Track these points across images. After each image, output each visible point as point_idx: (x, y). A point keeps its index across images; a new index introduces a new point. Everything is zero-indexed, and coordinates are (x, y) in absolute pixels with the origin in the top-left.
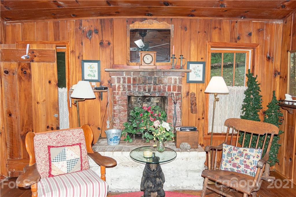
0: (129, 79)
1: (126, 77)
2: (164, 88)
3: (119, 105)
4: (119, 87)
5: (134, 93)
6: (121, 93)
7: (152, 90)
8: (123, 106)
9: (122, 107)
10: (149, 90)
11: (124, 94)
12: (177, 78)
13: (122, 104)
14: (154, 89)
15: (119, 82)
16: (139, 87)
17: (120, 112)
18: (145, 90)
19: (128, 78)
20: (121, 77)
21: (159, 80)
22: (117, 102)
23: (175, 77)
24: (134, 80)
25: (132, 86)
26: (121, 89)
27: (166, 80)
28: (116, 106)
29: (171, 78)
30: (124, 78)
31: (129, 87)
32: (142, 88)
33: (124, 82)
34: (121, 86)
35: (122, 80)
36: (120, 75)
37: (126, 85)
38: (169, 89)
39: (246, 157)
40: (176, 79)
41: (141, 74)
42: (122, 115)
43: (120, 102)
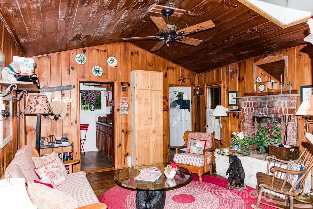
0: (251, 103)
1: (249, 102)
2: (277, 111)
3: (247, 123)
5: (256, 114)
6: (248, 114)
7: (267, 112)
8: (249, 124)
9: (249, 125)
10: (265, 112)
11: (250, 115)
12: (286, 101)
13: (249, 122)
14: (269, 111)
15: (245, 106)
16: (258, 110)
17: (248, 128)
18: (262, 112)
19: (250, 103)
20: (246, 102)
21: (271, 104)
22: (246, 121)
23: (284, 101)
24: (254, 104)
25: (254, 109)
26: (247, 111)
27: (276, 104)
28: (245, 123)
29: (281, 102)
30: (248, 103)
31: (252, 109)
32: (260, 111)
33: (248, 106)
34: (247, 109)
35: (246, 104)
37: (250, 108)
38: (281, 112)
40: (284, 103)
41: (258, 99)
42: (249, 130)
43: (247, 120)
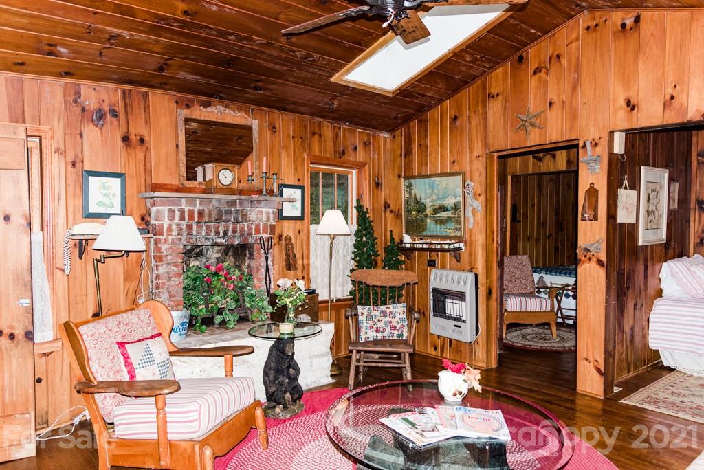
0: (191, 213)
1: (186, 209)
2: (250, 229)
3: (168, 264)
4: (170, 229)
5: (196, 240)
6: (173, 240)
7: (230, 233)
8: (175, 266)
9: (174, 268)
10: (226, 233)
11: (177, 241)
12: (271, 210)
13: (173, 261)
14: (234, 231)
15: (172, 218)
16: (208, 228)
17: (170, 278)
18: (218, 233)
19: (189, 210)
20: (176, 208)
21: (243, 215)
22: (164, 259)
23: (268, 210)
24: (201, 213)
25: (195, 227)
26: (175, 232)
27: (253, 215)
28: (162, 265)
29: (262, 212)
30: (182, 212)
31: (190, 227)
32: (213, 230)
33: (182, 218)
34: (174, 227)
35: (177, 214)
36: (175, 205)
37: (184, 224)
38: (258, 231)
39: (391, 316)
40: (268, 213)
41: (214, 203)
42: (173, 284)
43: (169, 257)
